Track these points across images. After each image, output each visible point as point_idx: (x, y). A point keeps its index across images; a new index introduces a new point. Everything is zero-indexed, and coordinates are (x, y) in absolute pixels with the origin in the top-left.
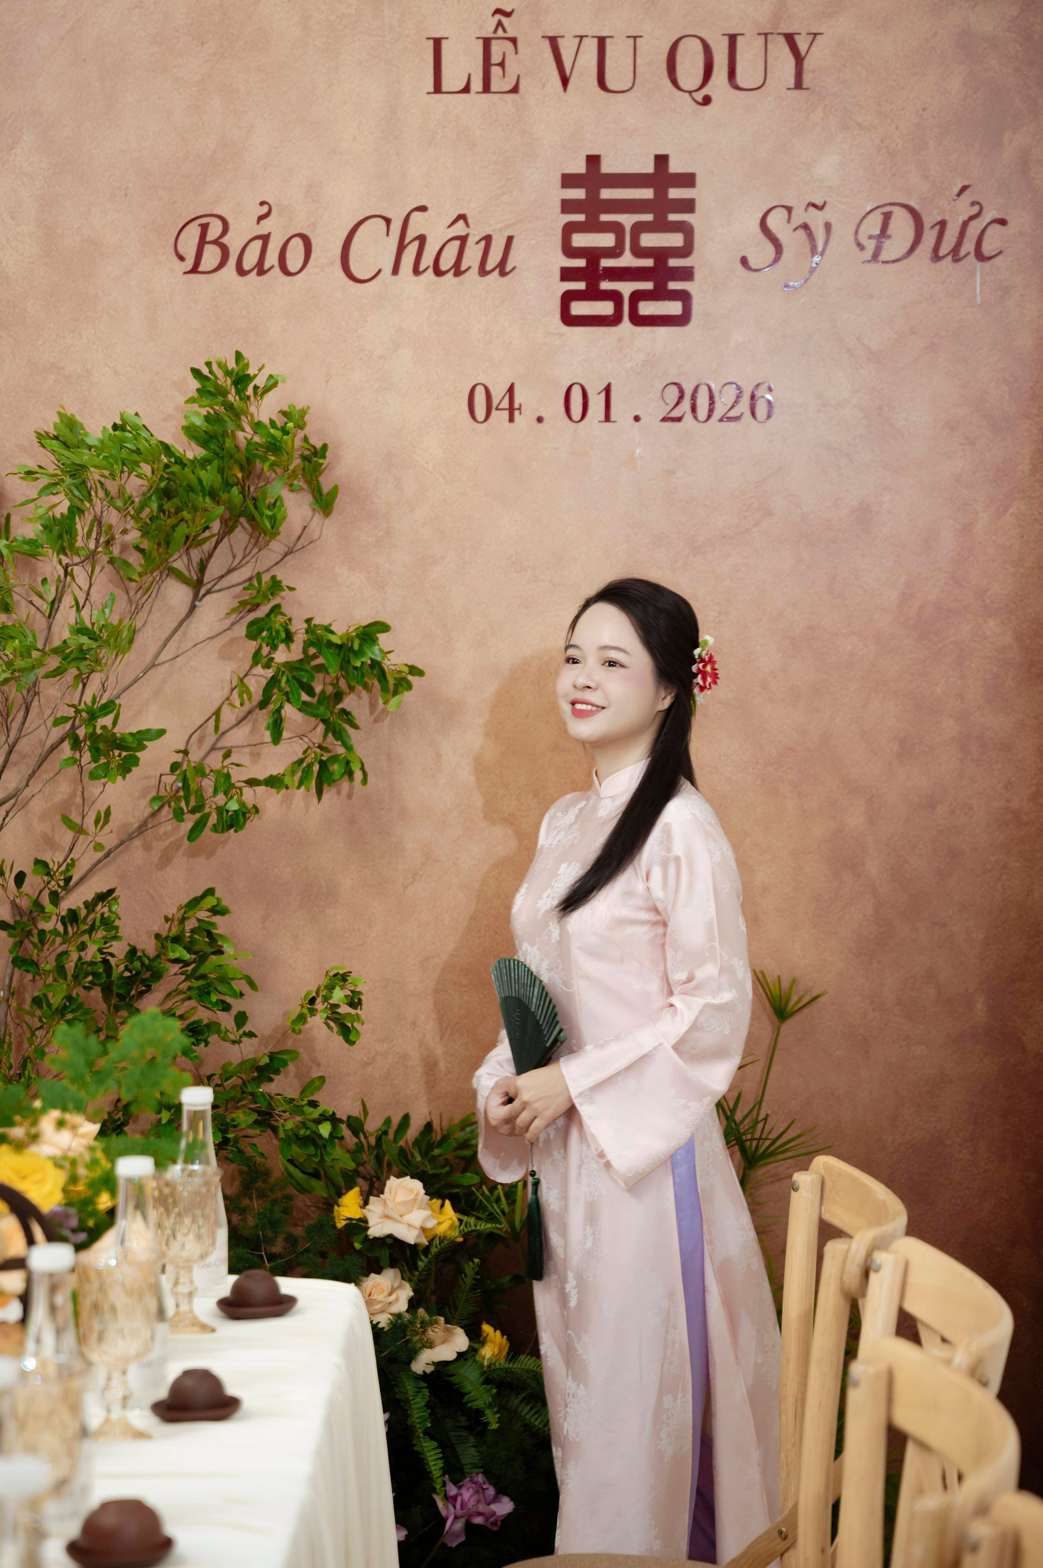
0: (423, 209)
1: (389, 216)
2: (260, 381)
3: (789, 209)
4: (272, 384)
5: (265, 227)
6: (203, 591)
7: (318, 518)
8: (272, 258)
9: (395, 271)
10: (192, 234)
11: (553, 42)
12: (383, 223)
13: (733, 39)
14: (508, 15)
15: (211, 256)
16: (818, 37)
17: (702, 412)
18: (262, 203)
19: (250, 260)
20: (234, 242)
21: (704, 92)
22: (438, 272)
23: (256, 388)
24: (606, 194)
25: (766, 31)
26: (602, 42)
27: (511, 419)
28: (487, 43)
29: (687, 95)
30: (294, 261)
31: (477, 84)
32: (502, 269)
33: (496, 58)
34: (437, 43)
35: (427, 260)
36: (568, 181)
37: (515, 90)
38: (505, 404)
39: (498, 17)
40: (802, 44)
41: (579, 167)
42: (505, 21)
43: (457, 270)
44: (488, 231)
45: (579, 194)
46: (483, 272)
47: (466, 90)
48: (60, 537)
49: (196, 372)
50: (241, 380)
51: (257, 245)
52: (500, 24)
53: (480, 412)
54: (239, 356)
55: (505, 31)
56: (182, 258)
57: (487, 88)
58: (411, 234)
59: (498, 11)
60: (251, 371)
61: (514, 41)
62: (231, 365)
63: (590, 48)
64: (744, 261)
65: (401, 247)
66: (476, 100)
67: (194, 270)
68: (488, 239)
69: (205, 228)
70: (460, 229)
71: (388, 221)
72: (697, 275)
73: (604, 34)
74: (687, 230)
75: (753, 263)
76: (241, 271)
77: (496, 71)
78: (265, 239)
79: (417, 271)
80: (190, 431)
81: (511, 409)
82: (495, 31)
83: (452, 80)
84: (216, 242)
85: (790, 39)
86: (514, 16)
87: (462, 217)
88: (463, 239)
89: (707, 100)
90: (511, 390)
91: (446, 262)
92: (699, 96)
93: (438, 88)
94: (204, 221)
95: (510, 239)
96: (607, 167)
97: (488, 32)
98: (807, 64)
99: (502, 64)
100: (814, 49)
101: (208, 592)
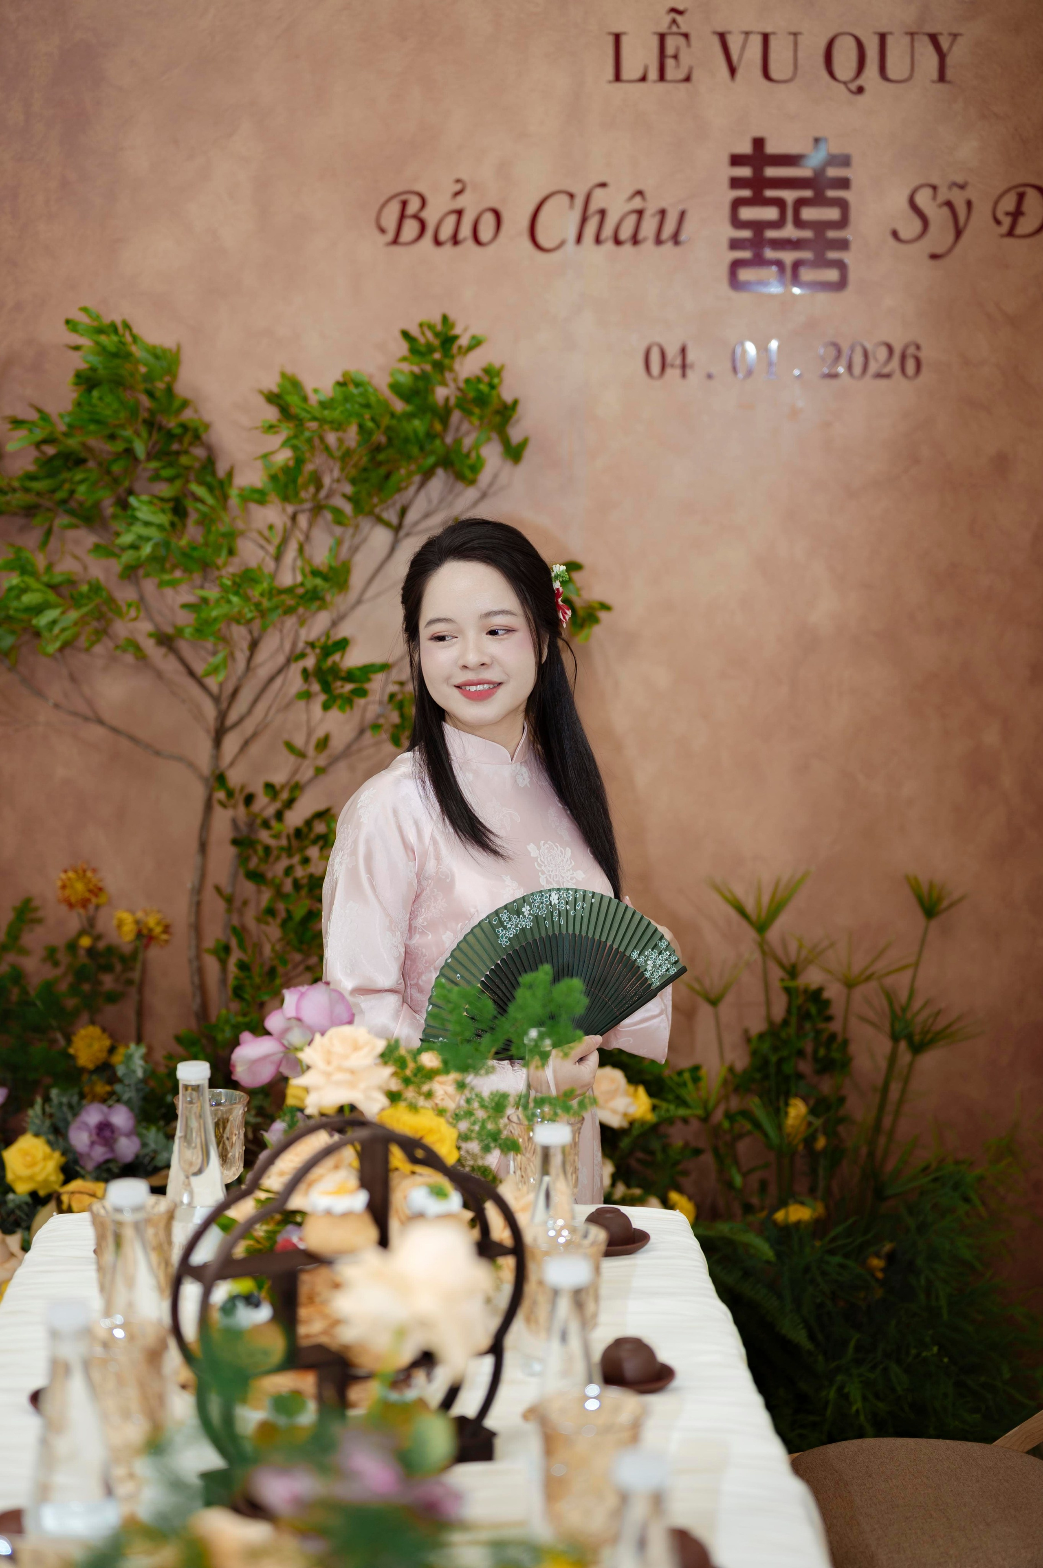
0: (603, 185)
1: (572, 190)
2: (464, 341)
3: (934, 188)
4: (476, 343)
5: (460, 202)
6: (402, 533)
7: (508, 467)
8: (466, 231)
9: (579, 239)
10: (394, 209)
11: (722, 38)
12: (565, 199)
13: (883, 37)
14: (680, 13)
15: (410, 229)
16: (959, 38)
17: (857, 369)
18: (458, 181)
19: (446, 233)
20: (431, 216)
21: (859, 82)
22: (618, 242)
23: (460, 347)
24: (771, 172)
25: (912, 30)
26: (766, 38)
27: (684, 375)
28: (662, 37)
29: (842, 87)
30: (486, 231)
31: (653, 74)
32: (676, 238)
33: (670, 50)
34: (617, 38)
35: (608, 231)
36: (736, 160)
37: (688, 79)
38: (678, 362)
39: (673, 15)
40: (945, 44)
41: (745, 148)
42: (679, 18)
43: (635, 240)
44: (663, 204)
45: (745, 172)
46: (659, 241)
47: (644, 79)
48: (286, 486)
49: (406, 335)
50: (447, 341)
51: (452, 219)
52: (674, 21)
53: (655, 367)
54: (445, 318)
55: (678, 27)
56: (383, 231)
57: (662, 77)
58: (594, 207)
59: (673, 10)
60: (457, 331)
61: (686, 36)
62: (439, 327)
63: (756, 42)
64: (895, 234)
65: (584, 220)
66: (653, 88)
67: (395, 241)
68: (663, 213)
69: (404, 204)
70: (637, 203)
71: (572, 196)
72: (853, 246)
73: (768, 30)
74: (843, 205)
75: (903, 235)
76: (437, 242)
77: (670, 63)
78: (459, 213)
79: (598, 241)
80: (395, 387)
81: (684, 366)
82: (670, 27)
83: (630, 70)
84: (416, 217)
85: (934, 38)
86: (687, 15)
87: (639, 193)
88: (640, 213)
89: (860, 90)
90: (683, 351)
91: (626, 233)
92: (853, 86)
93: (618, 78)
94: (404, 197)
95: (682, 215)
96: (771, 148)
97: (663, 27)
98: (949, 61)
99: (675, 57)
100: (955, 48)
101: (408, 535)
